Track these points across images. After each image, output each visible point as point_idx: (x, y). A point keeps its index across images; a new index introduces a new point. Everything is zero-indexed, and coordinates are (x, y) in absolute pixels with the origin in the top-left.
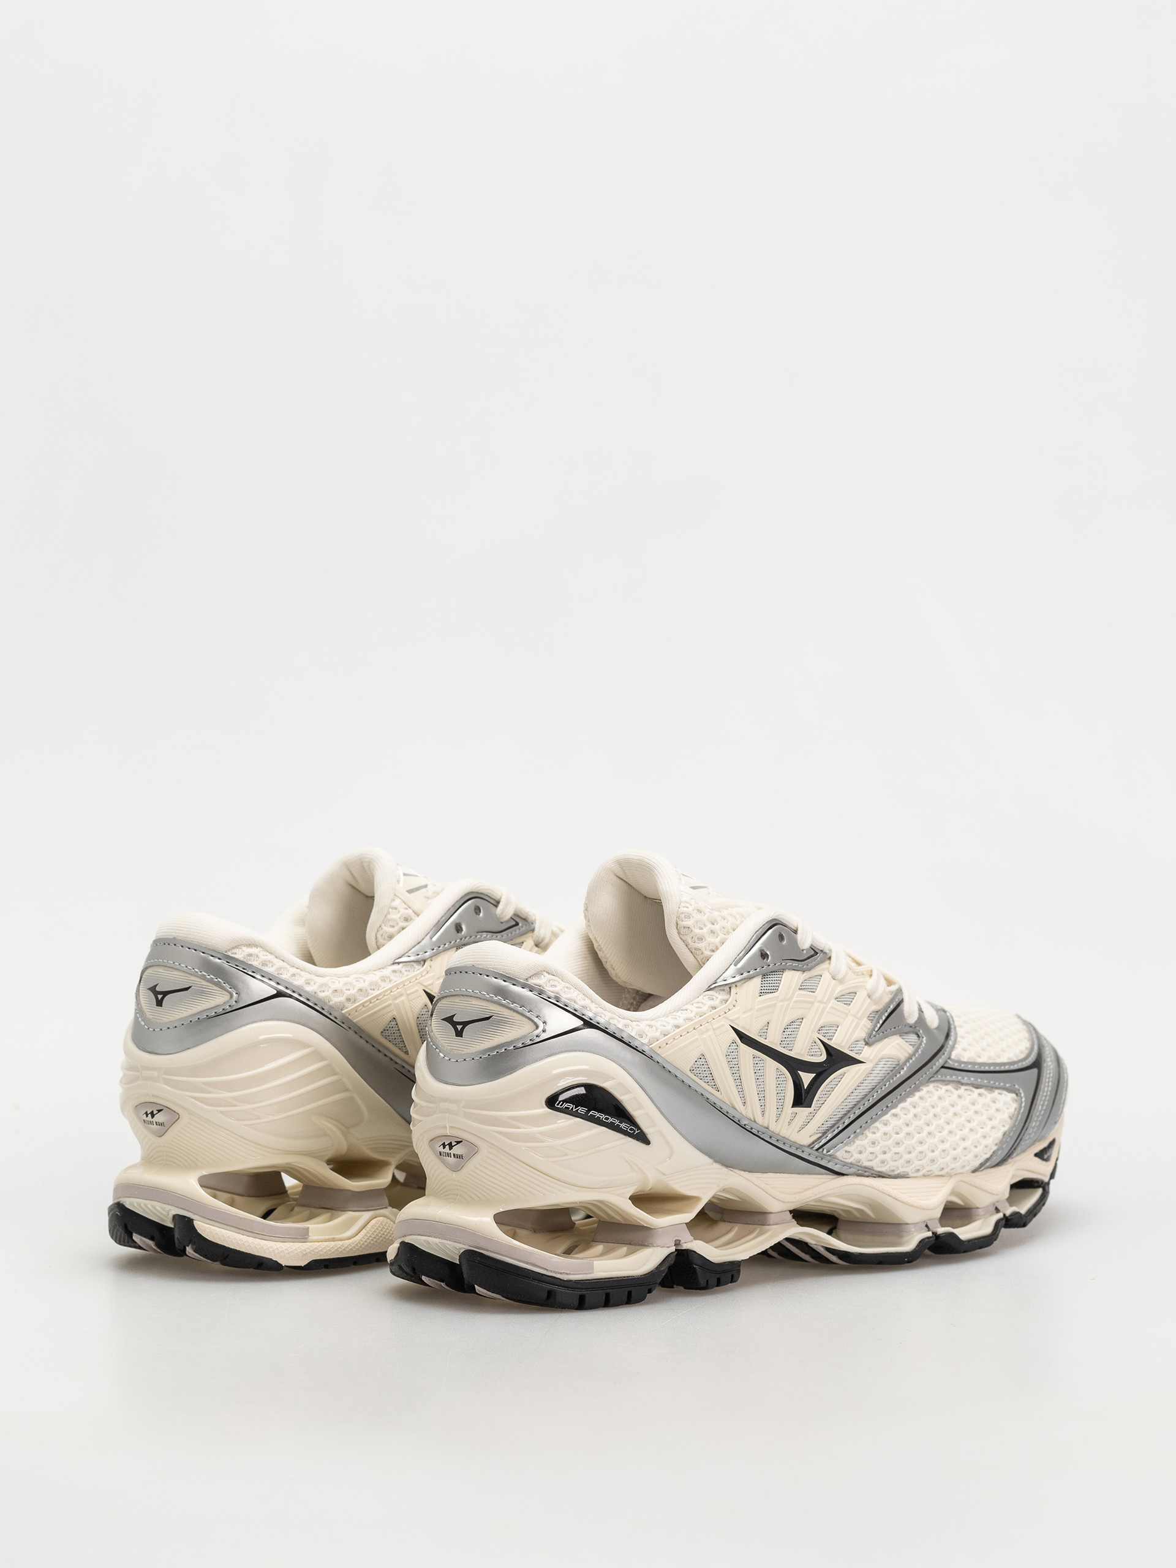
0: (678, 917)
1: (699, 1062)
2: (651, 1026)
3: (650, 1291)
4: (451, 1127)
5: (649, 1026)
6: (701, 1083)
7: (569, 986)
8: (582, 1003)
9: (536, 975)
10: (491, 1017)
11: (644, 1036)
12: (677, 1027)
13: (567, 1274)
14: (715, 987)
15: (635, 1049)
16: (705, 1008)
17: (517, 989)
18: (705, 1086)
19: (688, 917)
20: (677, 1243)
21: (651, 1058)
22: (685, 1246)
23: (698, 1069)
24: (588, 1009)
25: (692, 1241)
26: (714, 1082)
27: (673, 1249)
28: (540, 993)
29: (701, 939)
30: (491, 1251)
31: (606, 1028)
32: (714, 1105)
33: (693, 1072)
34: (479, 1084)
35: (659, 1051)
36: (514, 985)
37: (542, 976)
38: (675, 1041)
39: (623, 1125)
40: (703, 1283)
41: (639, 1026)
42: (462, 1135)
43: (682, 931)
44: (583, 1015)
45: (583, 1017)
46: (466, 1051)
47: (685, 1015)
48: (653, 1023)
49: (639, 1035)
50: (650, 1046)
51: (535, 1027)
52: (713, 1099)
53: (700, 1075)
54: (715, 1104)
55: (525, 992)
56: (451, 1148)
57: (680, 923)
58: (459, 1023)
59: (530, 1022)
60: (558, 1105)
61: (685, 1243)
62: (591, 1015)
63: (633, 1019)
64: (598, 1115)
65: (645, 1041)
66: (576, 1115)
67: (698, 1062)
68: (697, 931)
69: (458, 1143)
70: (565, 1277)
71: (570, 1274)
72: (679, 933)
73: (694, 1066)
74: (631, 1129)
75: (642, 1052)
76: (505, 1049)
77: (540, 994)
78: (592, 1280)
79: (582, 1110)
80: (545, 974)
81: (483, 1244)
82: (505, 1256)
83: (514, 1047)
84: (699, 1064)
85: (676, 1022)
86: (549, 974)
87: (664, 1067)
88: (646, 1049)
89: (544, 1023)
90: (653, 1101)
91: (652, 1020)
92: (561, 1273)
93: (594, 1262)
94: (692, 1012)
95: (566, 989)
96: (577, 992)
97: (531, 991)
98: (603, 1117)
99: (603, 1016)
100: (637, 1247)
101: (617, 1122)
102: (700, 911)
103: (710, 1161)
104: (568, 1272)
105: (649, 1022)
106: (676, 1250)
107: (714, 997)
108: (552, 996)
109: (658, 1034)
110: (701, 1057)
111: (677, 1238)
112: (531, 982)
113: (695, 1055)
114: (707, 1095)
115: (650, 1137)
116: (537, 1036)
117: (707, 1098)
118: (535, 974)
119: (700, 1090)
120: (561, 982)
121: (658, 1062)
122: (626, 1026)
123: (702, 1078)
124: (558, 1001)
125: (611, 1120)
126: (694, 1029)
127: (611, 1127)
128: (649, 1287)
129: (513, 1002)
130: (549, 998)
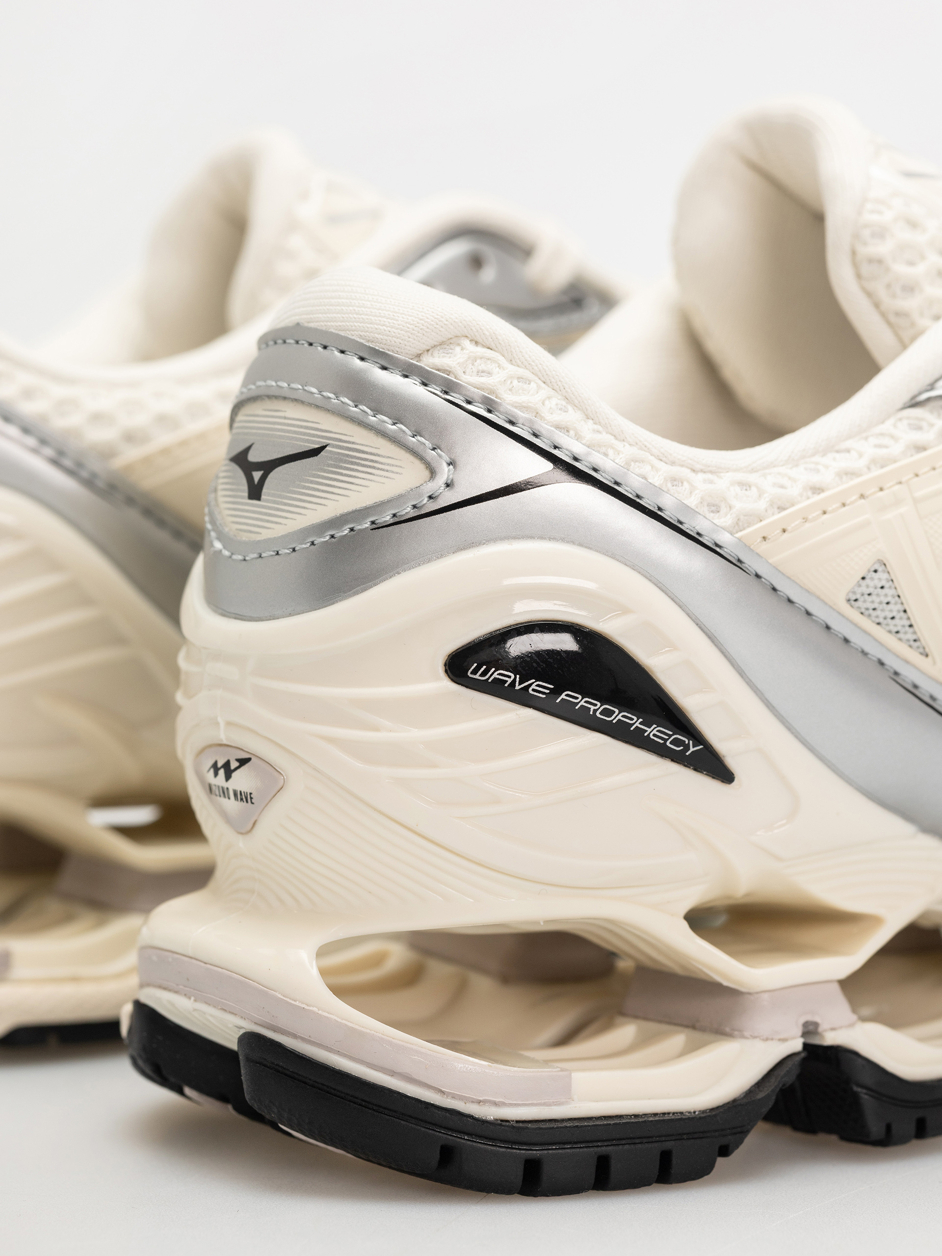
0: (856, 236)
1: (872, 579)
2: (745, 485)
3: (725, 1151)
4: (229, 724)
5: (741, 484)
6: (879, 633)
7: (527, 374)
8: (558, 417)
9: (444, 344)
10: (323, 448)
11: (724, 509)
12: (817, 490)
13: (496, 1104)
14: (929, 400)
15: (695, 539)
16: (896, 449)
17: (392, 380)
18: (891, 641)
19: (881, 233)
20: (810, 1029)
21: (738, 564)
22: (830, 1038)
23: (869, 599)
24: (572, 433)
25: (851, 1025)
26: (915, 633)
27: (796, 1045)
28: (448, 388)
29: (910, 289)
30: (303, 1040)
31: (616, 483)
32: (913, 691)
33: (856, 604)
34: (290, 615)
35: (763, 548)
36: (384, 368)
37: (458, 349)
38: (807, 525)
39: (653, 731)
40: (876, 1128)
41: (711, 482)
42: (252, 745)
43: (865, 270)
44: (555, 447)
45: (556, 452)
46: (266, 534)
47: (842, 462)
48: (752, 478)
49: (708, 505)
50: (739, 535)
51: (427, 473)
52: (909, 675)
53: (874, 613)
54: (916, 687)
55: (411, 388)
56: (228, 777)
57: (863, 251)
58: (259, 466)
59: (417, 462)
60: (475, 672)
61: (833, 1029)
62: (578, 449)
63: (698, 467)
64: (581, 702)
65: (725, 520)
66: (523, 699)
67: (867, 581)
68: (900, 269)
69: (243, 762)
70: (490, 1113)
71: (503, 1104)
72: (859, 276)
73: (859, 590)
74: (676, 742)
75: (714, 549)
76: (352, 530)
77: (446, 393)
78: (563, 1120)
79: (537, 687)
80: (466, 343)
81: (283, 1022)
82: (338, 1053)
83: (373, 523)
84: (871, 584)
85: (815, 479)
86: (477, 343)
87: (774, 589)
88: (725, 539)
89: (449, 464)
90: (741, 673)
91: (753, 471)
92: (479, 1102)
93: (575, 1075)
94: (861, 455)
95: (515, 382)
96: (545, 391)
97: (425, 384)
98: (596, 707)
99: (611, 452)
100: (706, 1037)
101: (636, 723)
102: (913, 224)
103: (908, 828)
104: (497, 1100)
105: (740, 476)
106: (806, 1046)
107: (924, 424)
108: (477, 398)
109: (762, 505)
110: (876, 567)
111: (809, 1018)
112: (428, 362)
113: (862, 563)
114: (892, 662)
115: (731, 762)
116: (430, 497)
117: (896, 673)
118: (442, 344)
119: (875, 652)
120: (505, 364)
121: (758, 576)
122: (676, 481)
123: (881, 620)
124: (490, 411)
125: (618, 716)
126: (862, 496)
127: (620, 733)
128: (724, 1141)
129: (376, 411)
130: (469, 402)
